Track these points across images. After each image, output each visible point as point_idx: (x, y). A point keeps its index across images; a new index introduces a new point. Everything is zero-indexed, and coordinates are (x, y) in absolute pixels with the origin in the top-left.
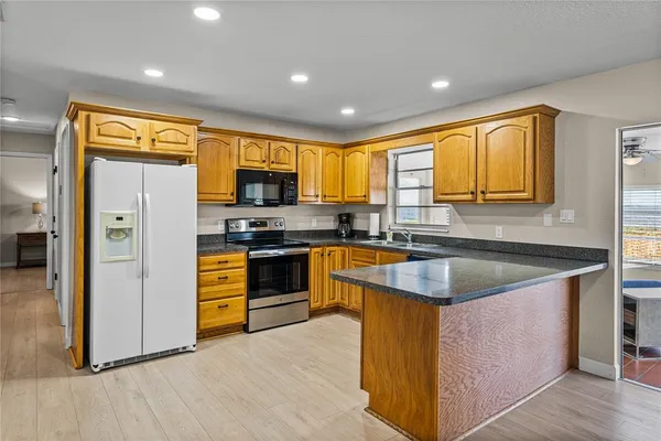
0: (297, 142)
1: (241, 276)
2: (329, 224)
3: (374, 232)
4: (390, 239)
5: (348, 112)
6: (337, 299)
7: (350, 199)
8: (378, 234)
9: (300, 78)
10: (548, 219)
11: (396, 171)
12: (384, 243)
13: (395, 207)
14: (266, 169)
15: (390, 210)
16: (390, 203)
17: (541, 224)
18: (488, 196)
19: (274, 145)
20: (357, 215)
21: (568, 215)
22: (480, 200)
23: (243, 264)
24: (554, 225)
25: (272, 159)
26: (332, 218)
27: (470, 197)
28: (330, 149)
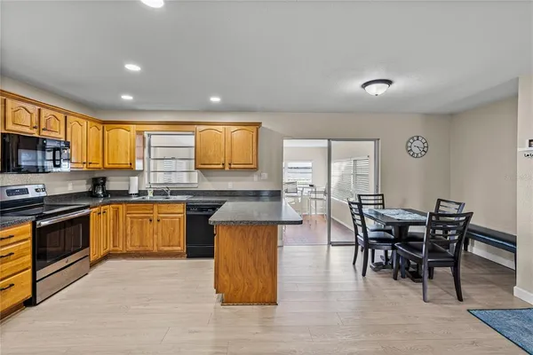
0: (67, 114)
1: (27, 248)
2: (83, 187)
3: (134, 190)
4: (150, 194)
5: (127, 98)
6: (110, 247)
7: (111, 166)
8: (137, 192)
9: (133, 68)
10: (255, 178)
11: (150, 146)
12: (148, 198)
13: (149, 172)
14: (36, 135)
15: (146, 174)
16: (146, 169)
17: (253, 180)
18: (232, 166)
19: (45, 112)
20: (109, 178)
21: (265, 175)
22: (227, 168)
23: (30, 235)
24: (258, 181)
25: (43, 126)
26: (85, 181)
27: (221, 166)
28: (94, 124)
